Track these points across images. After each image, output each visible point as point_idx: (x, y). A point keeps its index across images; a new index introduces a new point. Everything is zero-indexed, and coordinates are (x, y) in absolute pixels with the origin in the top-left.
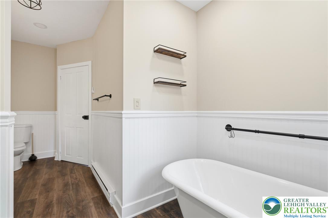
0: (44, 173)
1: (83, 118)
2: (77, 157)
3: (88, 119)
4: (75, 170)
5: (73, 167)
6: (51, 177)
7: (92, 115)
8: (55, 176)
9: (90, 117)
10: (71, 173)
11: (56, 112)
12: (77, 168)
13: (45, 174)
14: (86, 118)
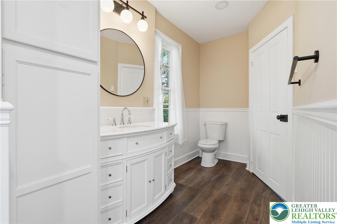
0: (226, 183)
1: (278, 119)
2: (270, 179)
3: (286, 121)
4: (263, 199)
5: (264, 191)
6: (229, 194)
7: (293, 114)
8: (233, 195)
9: (289, 118)
10: (255, 201)
11: (248, 108)
12: (267, 196)
13: (226, 185)
14: (283, 118)
